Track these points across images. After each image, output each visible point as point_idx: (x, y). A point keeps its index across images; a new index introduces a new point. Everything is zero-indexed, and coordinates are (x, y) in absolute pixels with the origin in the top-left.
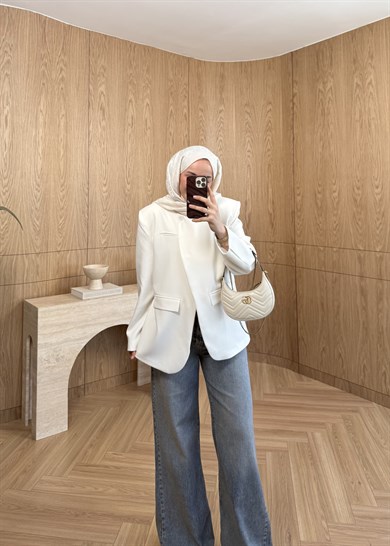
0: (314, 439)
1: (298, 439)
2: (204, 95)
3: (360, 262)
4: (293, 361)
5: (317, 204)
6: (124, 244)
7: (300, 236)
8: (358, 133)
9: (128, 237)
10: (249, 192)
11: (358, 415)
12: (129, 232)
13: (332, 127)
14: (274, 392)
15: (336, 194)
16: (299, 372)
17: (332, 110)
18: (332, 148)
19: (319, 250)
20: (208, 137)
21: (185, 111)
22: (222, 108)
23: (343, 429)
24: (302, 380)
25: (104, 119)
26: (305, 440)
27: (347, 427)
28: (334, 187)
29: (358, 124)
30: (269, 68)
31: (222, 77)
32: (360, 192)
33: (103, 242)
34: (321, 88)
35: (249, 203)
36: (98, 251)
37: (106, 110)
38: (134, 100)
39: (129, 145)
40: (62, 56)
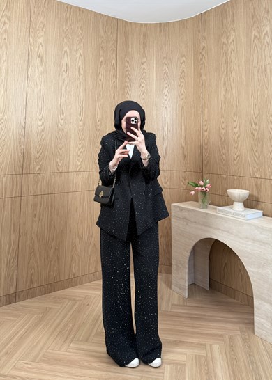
2: (130, 50)
3: (257, 189)
5: (221, 138)
6: (56, 171)
7: (206, 166)
8: (256, 77)
9: (60, 164)
10: (166, 129)
12: (61, 160)
13: (233, 73)
15: (237, 129)
17: (233, 59)
18: (234, 92)
19: (222, 178)
20: (132, 84)
21: (114, 62)
22: (145, 60)
25: (42, 65)
28: (235, 124)
29: (256, 70)
30: (183, 28)
31: (145, 35)
32: (257, 127)
33: (37, 169)
34: (225, 40)
35: (166, 138)
36: (32, 176)
37: (44, 58)
38: (68, 51)
39: (63, 88)
40: (6, 12)
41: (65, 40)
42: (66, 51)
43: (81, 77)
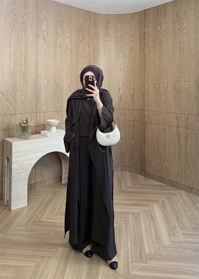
0: (153, 208)
1: (145, 208)
2: (98, 31)
3: (177, 120)
4: (142, 170)
5: (156, 90)
6: (55, 110)
7: (147, 106)
10: (121, 83)
11: (175, 196)
12: (58, 104)
14: (133, 186)
15: (166, 85)
16: (145, 176)
17: (164, 41)
18: (164, 61)
19: (156, 114)
20: (100, 54)
21: (88, 40)
22: (107, 38)
23: (167, 203)
24: (147, 180)
25: (45, 43)
26: (148, 208)
27: (169, 202)
28: (165, 81)
30: (132, 18)
31: (107, 22)
32: (178, 84)
33: (44, 109)
34: (159, 29)
35: (121, 89)
36: (42, 114)
37: (47, 39)
38: (61, 34)
39: (58, 58)
40: (23, 10)
41: (59, 27)
42: (59, 34)
43: (68, 51)
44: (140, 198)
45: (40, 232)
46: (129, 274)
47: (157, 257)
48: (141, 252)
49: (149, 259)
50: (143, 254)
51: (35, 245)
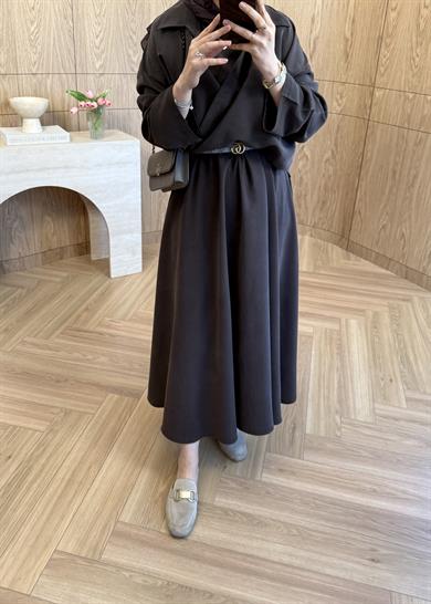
0: (347, 325)
1: (328, 325)
4: (343, 236)
11: (409, 305)
14: (311, 270)
16: (347, 249)
23: (386, 319)
24: (349, 259)
26: (336, 327)
27: (392, 318)
44: (323, 301)
45: (76, 355)
46: (253, 478)
47: (330, 446)
48: (294, 428)
49: (311, 448)
50: (297, 434)
51: (58, 381)
